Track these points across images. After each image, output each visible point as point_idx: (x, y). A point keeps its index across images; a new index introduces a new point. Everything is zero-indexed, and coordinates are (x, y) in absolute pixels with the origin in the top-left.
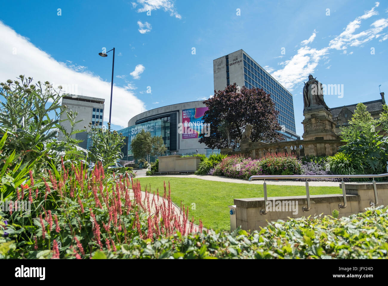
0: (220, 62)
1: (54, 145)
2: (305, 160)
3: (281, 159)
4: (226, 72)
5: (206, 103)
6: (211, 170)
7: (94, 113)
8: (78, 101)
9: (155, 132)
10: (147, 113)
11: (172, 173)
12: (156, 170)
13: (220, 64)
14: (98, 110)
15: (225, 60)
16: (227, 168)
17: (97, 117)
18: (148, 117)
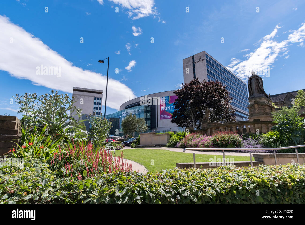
0: (188, 61)
1: (69, 130)
2: (246, 136)
3: (226, 136)
4: (193, 69)
5: (176, 93)
6: (178, 144)
7: (95, 101)
8: (84, 92)
9: (139, 115)
10: (133, 100)
11: (149, 146)
12: (138, 144)
13: (188, 62)
14: (98, 99)
15: (191, 59)
16: (188, 142)
17: (98, 104)
18: (134, 103)
